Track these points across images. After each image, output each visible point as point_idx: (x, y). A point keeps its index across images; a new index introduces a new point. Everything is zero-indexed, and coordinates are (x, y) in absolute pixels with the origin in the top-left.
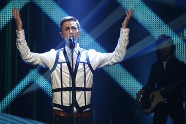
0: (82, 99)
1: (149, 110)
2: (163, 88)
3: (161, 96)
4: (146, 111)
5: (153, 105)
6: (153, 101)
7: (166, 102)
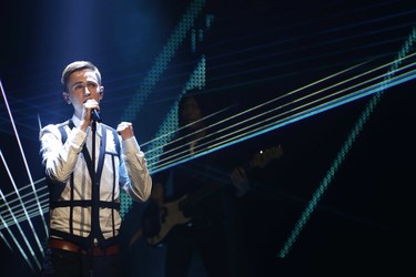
0: (110, 222)
1: (156, 240)
2: (185, 197)
3: (181, 213)
4: (150, 241)
5: (164, 231)
6: (164, 221)
7: (190, 225)
